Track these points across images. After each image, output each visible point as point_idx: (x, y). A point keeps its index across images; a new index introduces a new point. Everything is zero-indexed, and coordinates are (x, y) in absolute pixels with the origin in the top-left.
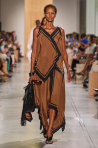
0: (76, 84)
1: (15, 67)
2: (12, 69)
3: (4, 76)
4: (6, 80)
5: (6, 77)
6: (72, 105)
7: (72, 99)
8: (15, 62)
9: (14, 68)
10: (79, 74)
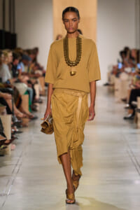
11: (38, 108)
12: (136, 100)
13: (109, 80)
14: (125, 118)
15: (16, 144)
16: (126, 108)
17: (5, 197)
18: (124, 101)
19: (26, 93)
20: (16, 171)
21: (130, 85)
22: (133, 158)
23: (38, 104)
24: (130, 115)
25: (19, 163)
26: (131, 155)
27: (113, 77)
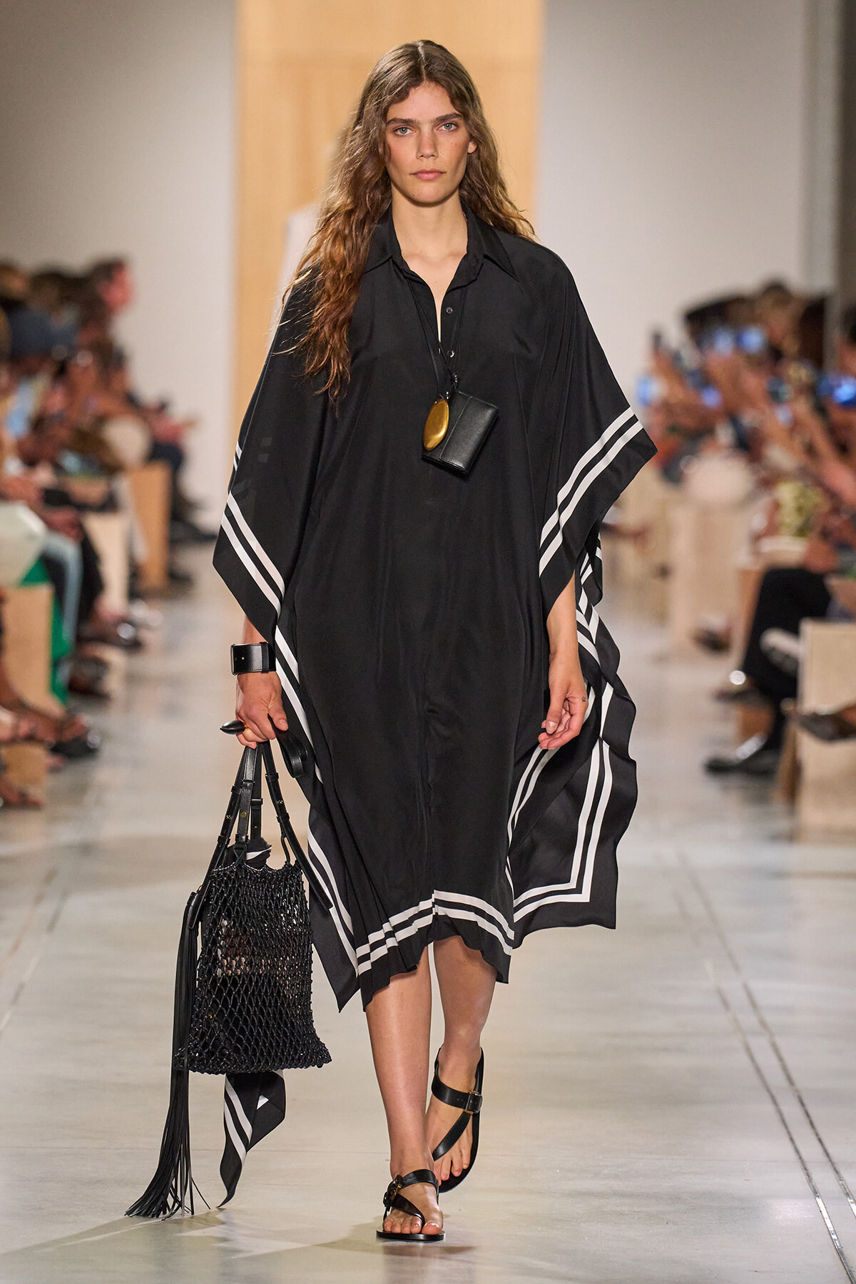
0: (792, 837)
1: (134, 646)
2: (101, 665)
4: (36, 792)
6: (758, 1070)
7: (754, 1004)
8: (135, 593)
11: (113, 684)
14: (717, 768)
16: (728, 696)
18: (714, 643)
19: (29, 579)
21: (755, 541)
22: (760, 1045)
23: (114, 657)
24: (749, 748)
26: (749, 1020)
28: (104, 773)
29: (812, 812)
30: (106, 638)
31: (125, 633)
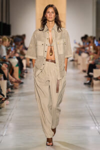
0: (93, 91)
1: (27, 72)
2: (24, 74)
3: (16, 82)
4: (17, 87)
5: (18, 84)
6: (90, 114)
9: (25, 74)
10: (97, 79)
11: (25, 76)
12: (92, 72)
13: (74, 57)
14: (85, 84)
15: (10, 101)
16: (86, 77)
17: (2, 137)
18: (84, 71)
19: (16, 66)
20: (9, 119)
21: (88, 61)
22: (90, 111)
24: (88, 82)
25: (12, 113)
27: (77, 55)
28: (24, 85)
29: (95, 88)
30: (24, 72)
31: (26, 71)
